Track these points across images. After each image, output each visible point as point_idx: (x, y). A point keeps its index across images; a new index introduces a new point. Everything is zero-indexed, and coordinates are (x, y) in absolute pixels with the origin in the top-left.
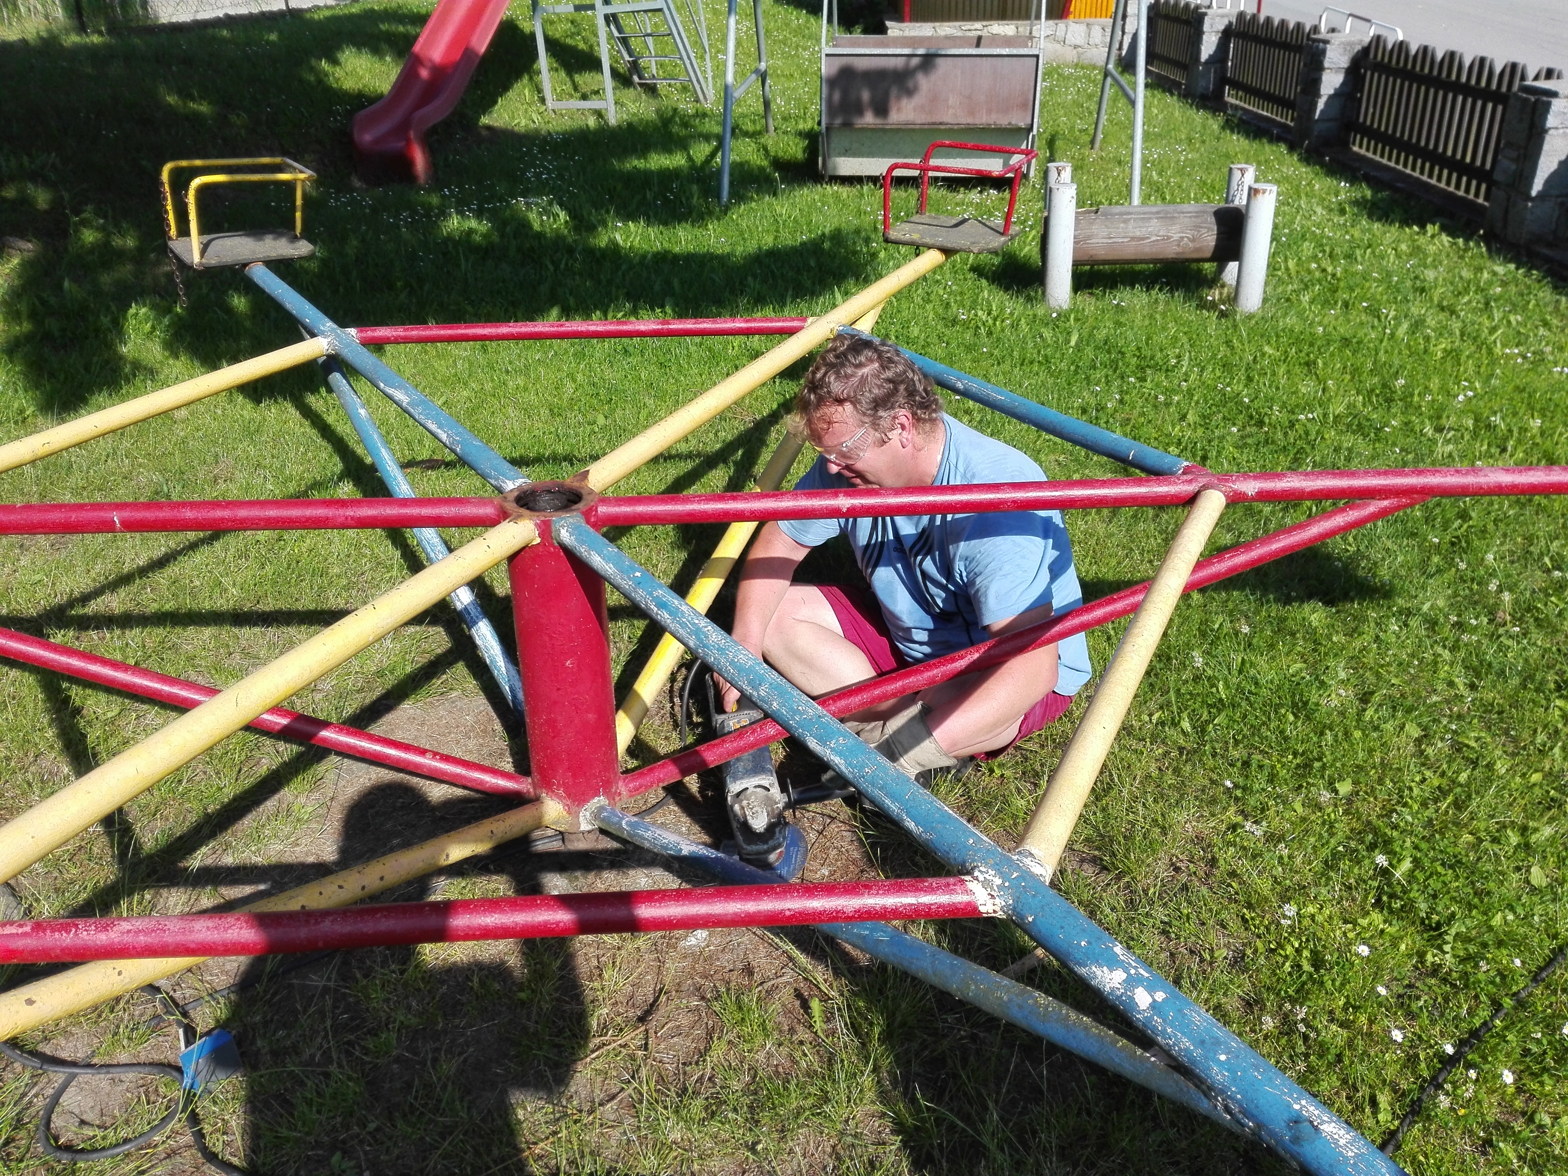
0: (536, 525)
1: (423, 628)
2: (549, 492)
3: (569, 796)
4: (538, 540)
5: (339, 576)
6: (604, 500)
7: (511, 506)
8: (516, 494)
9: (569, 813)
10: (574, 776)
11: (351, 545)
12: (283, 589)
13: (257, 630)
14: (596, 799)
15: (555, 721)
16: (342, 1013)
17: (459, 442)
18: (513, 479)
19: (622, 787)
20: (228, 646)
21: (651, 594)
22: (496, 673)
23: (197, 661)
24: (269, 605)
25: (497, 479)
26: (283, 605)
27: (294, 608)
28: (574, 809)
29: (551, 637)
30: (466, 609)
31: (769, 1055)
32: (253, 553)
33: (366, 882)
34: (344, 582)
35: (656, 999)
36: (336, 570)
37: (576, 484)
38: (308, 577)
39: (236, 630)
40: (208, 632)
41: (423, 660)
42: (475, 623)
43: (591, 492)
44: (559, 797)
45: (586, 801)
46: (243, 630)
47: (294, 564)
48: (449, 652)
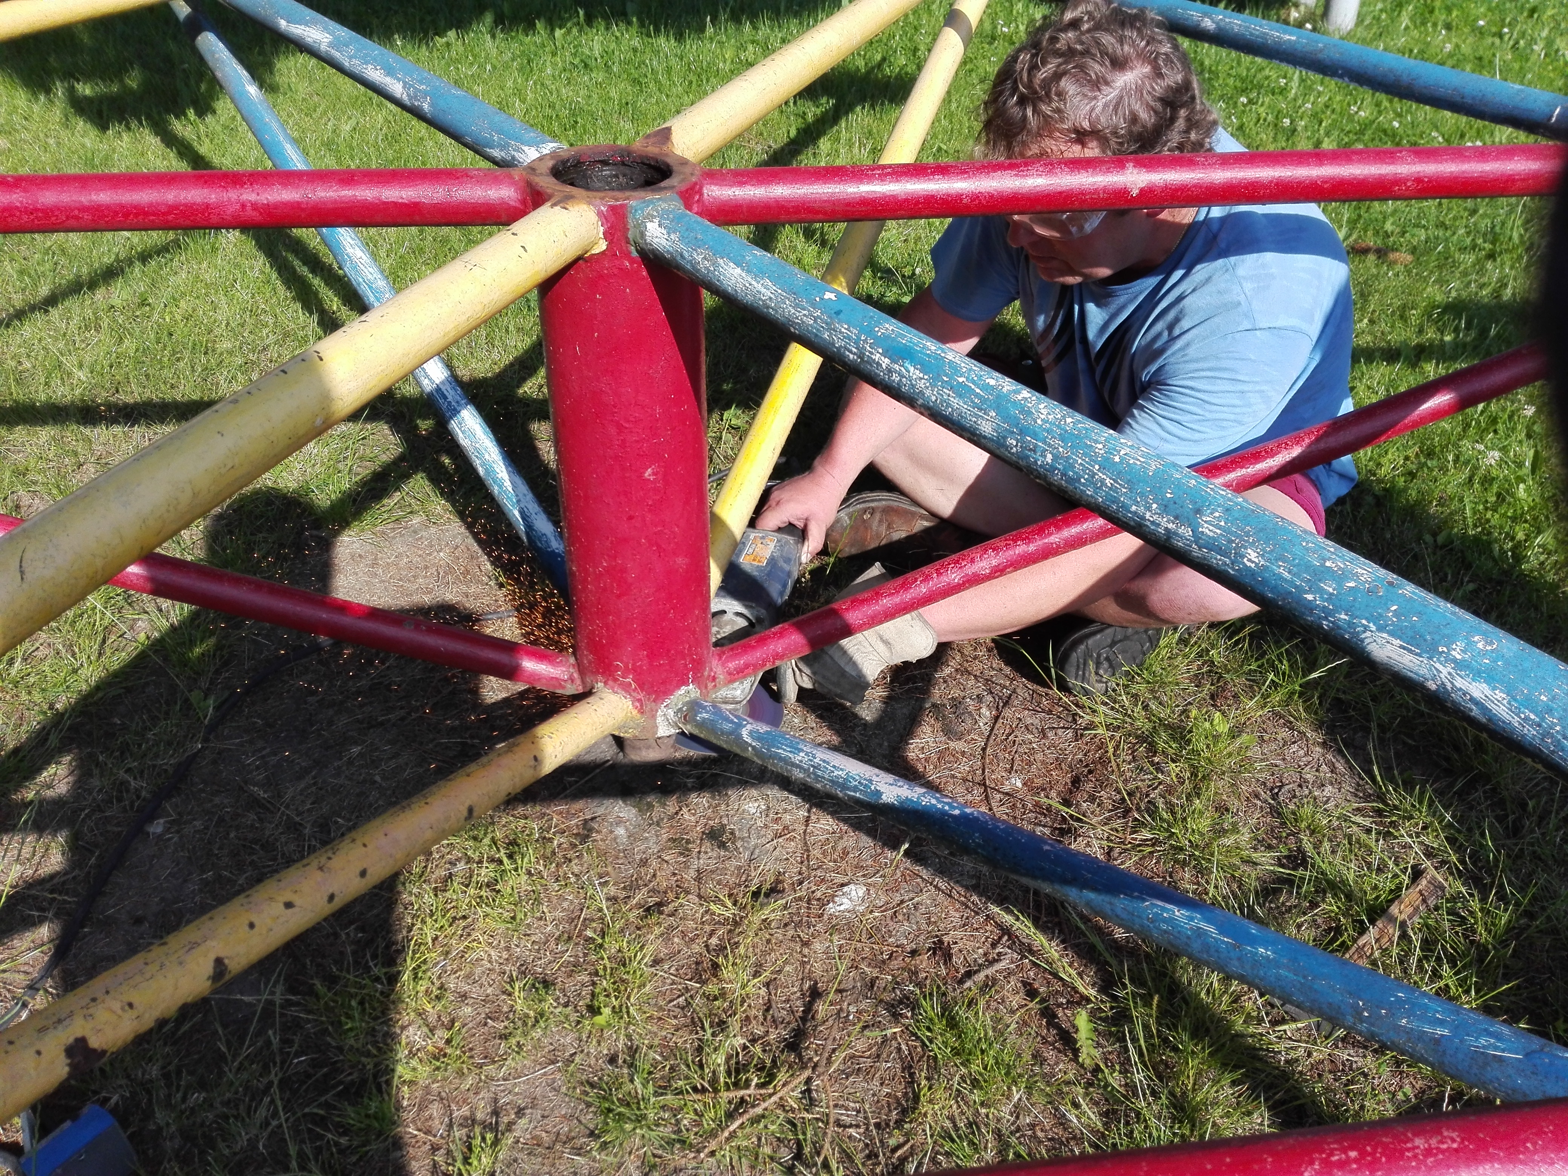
0: (600, 214)
1: (359, 426)
2: (605, 163)
3: (641, 686)
4: (602, 246)
5: (230, 353)
6: (712, 176)
7: (547, 183)
8: (550, 163)
9: (641, 712)
10: (652, 656)
11: (244, 310)
12: (151, 372)
13: (117, 429)
14: (683, 689)
15: (623, 570)
16: (297, 1055)
17: (425, 94)
18: (536, 144)
19: (716, 667)
20: (76, 454)
21: (870, 332)
22: (496, 490)
23: (30, 477)
24: (132, 394)
25: (503, 147)
26: (151, 394)
27: (168, 398)
28: (649, 705)
29: (620, 428)
30: (438, 389)
31: (1017, 1110)
32: (105, 323)
33: (334, 888)
34: (240, 361)
35: (809, 1008)
36: (227, 345)
37: (652, 150)
38: (187, 354)
39: (87, 431)
40: (45, 434)
41: (364, 471)
42: (456, 412)
43: (684, 162)
44: (626, 688)
45: (667, 693)
46: (96, 431)
47: (166, 338)
48: (401, 458)
